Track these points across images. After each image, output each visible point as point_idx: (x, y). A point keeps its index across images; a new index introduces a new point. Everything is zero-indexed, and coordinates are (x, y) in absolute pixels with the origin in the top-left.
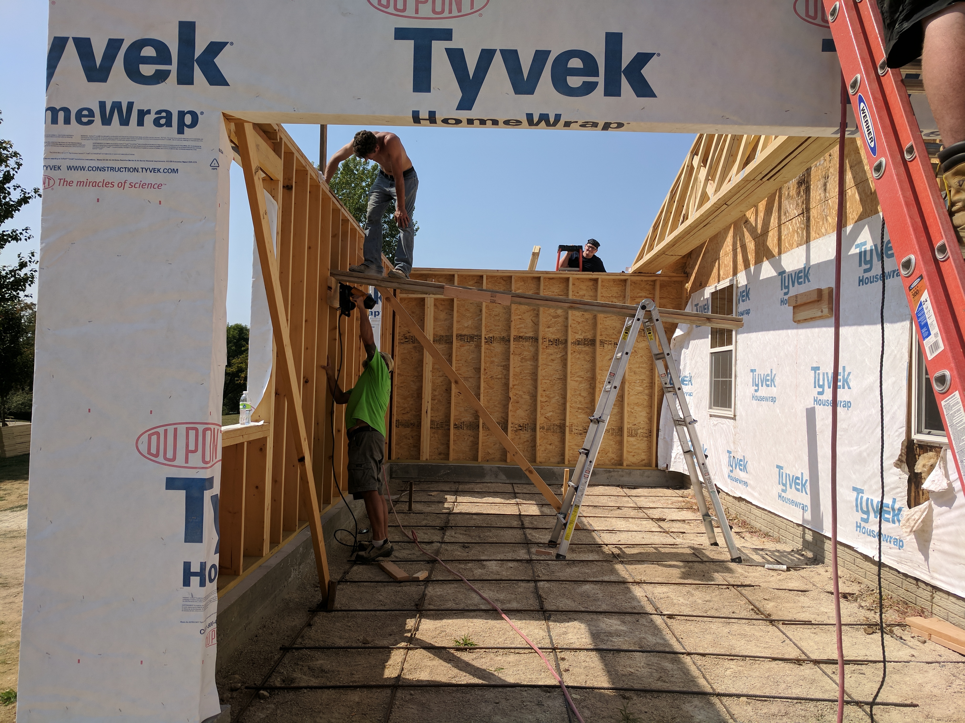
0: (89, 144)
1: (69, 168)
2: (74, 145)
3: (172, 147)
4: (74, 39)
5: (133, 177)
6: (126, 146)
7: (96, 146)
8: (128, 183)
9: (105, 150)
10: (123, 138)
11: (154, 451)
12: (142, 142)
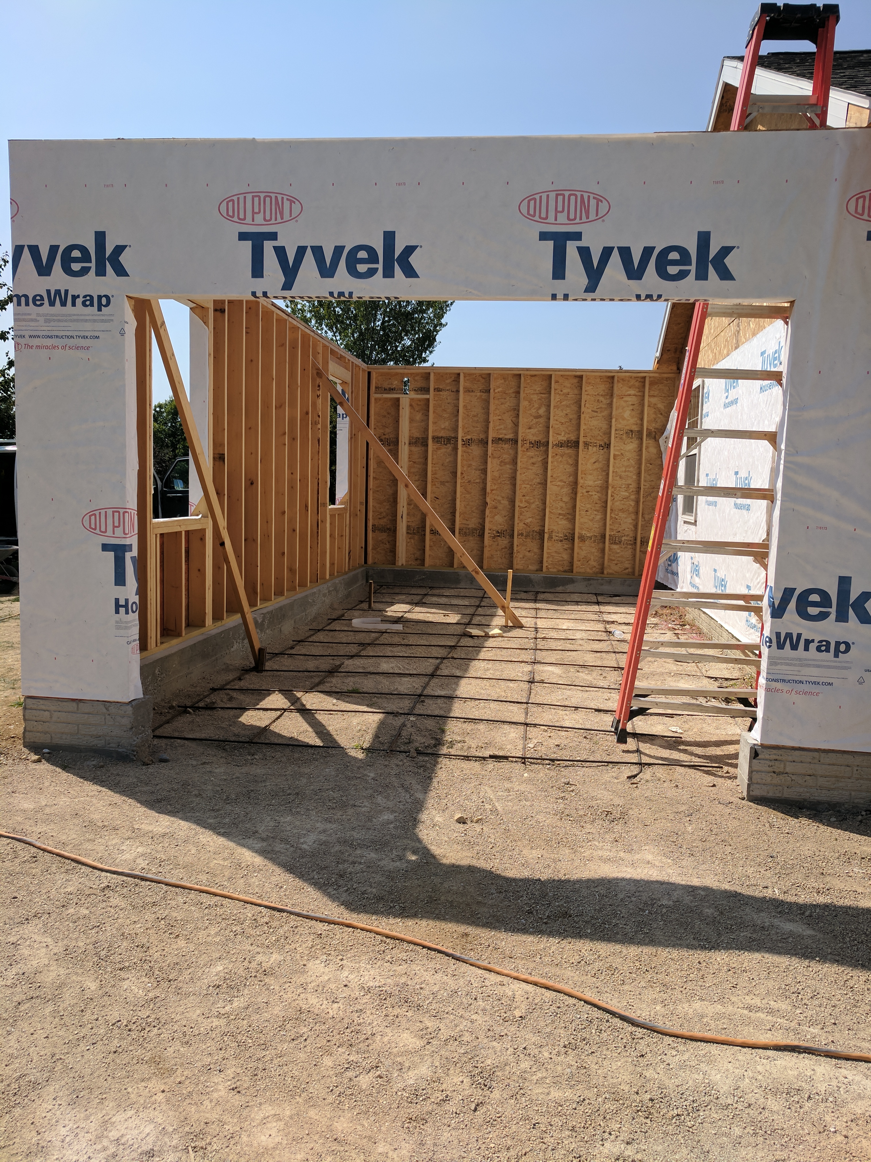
0: (41, 319)
1: (30, 337)
2: (32, 320)
3: (95, 321)
4: (28, 246)
5: (71, 342)
6: (66, 321)
7: (46, 321)
8: (68, 346)
9: (52, 324)
10: (63, 315)
11: (93, 526)
12: (75, 317)
